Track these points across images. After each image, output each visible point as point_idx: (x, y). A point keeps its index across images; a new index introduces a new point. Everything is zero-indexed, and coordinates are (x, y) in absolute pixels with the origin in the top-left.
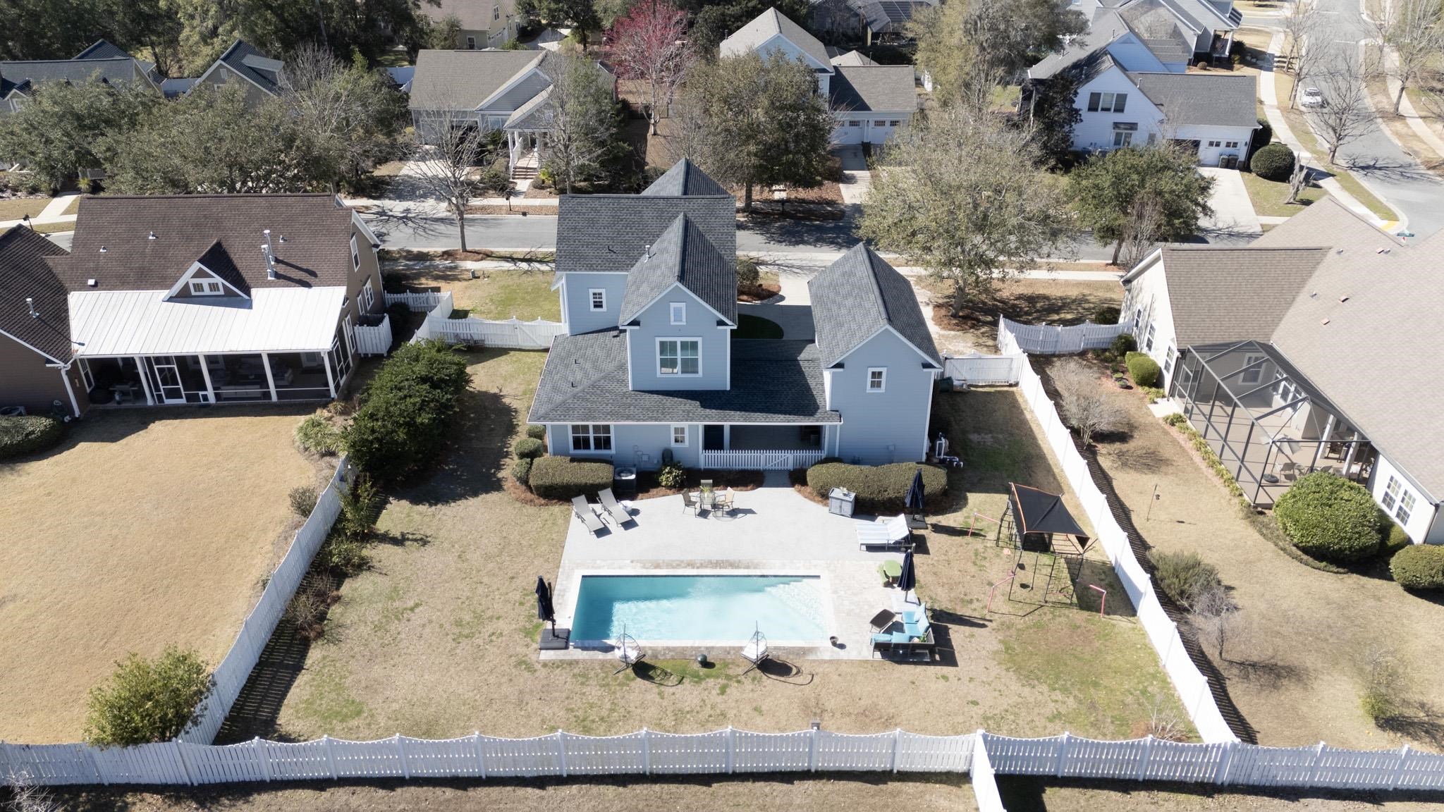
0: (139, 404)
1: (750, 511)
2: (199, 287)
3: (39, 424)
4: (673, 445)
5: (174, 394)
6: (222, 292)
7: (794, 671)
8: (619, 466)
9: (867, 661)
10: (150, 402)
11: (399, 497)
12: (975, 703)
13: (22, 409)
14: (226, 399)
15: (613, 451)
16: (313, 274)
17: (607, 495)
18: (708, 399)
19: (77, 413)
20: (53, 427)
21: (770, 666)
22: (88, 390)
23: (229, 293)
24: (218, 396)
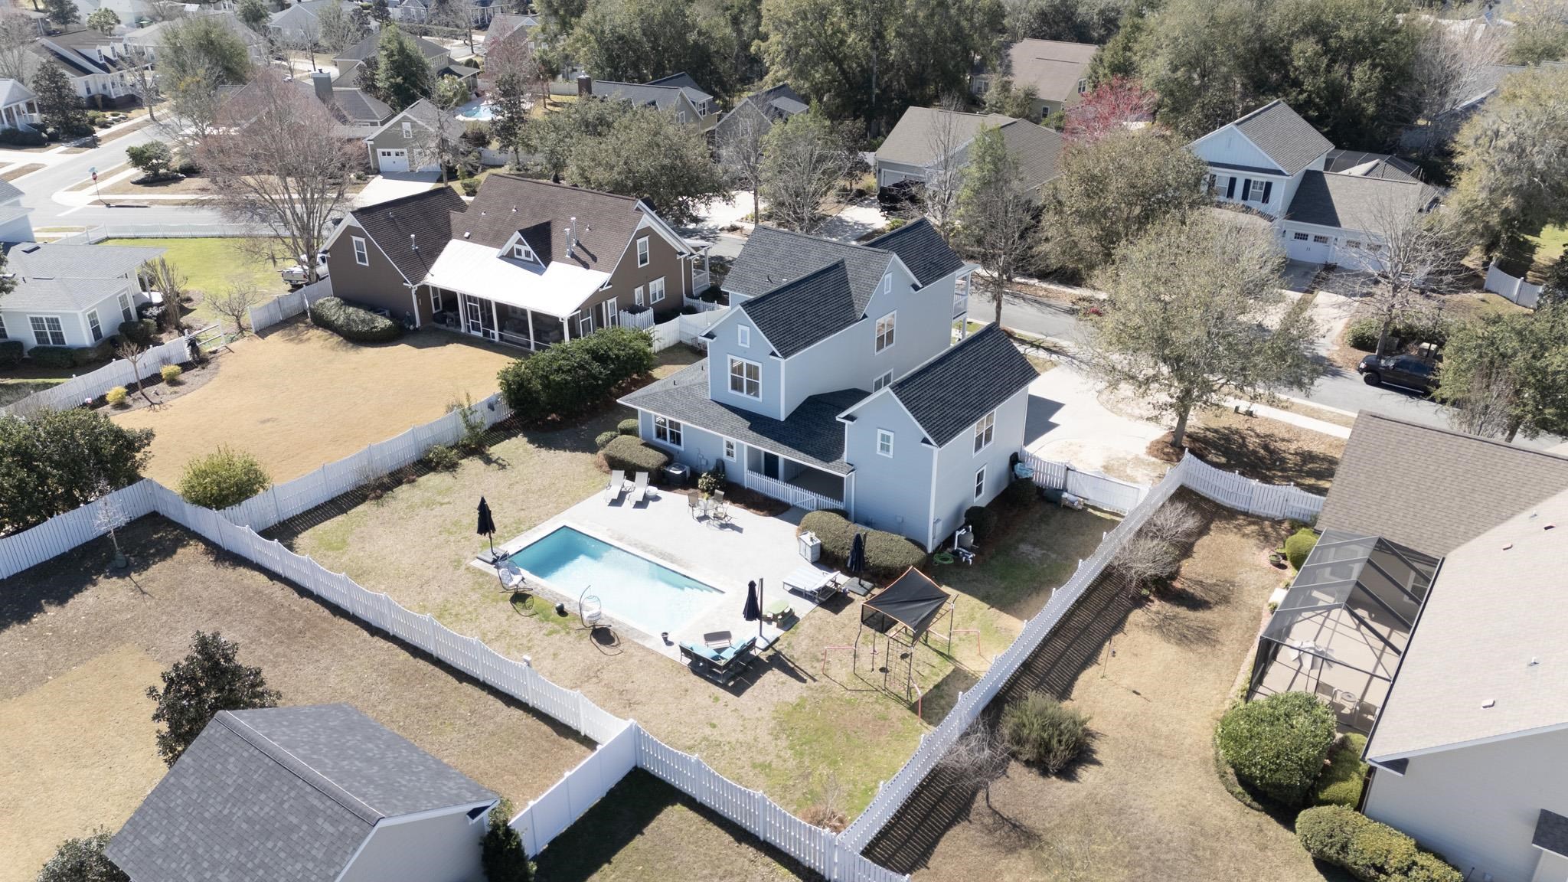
0: (457, 330)
1: (740, 530)
2: (519, 252)
3: (382, 323)
4: (725, 457)
5: (476, 328)
6: (531, 259)
7: (616, 643)
8: (671, 459)
9: (672, 661)
10: (463, 330)
11: (525, 436)
12: (714, 726)
13: (387, 312)
14: (506, 341)
15: (682, 448)
16: (594, 259)
17: (642, 477)
18: (760, 424)
19: (418, 324)
20: (390, 327)
21: (603, 635)
22: (434, 311)
23: (535, 262)
24: (501, 336)
